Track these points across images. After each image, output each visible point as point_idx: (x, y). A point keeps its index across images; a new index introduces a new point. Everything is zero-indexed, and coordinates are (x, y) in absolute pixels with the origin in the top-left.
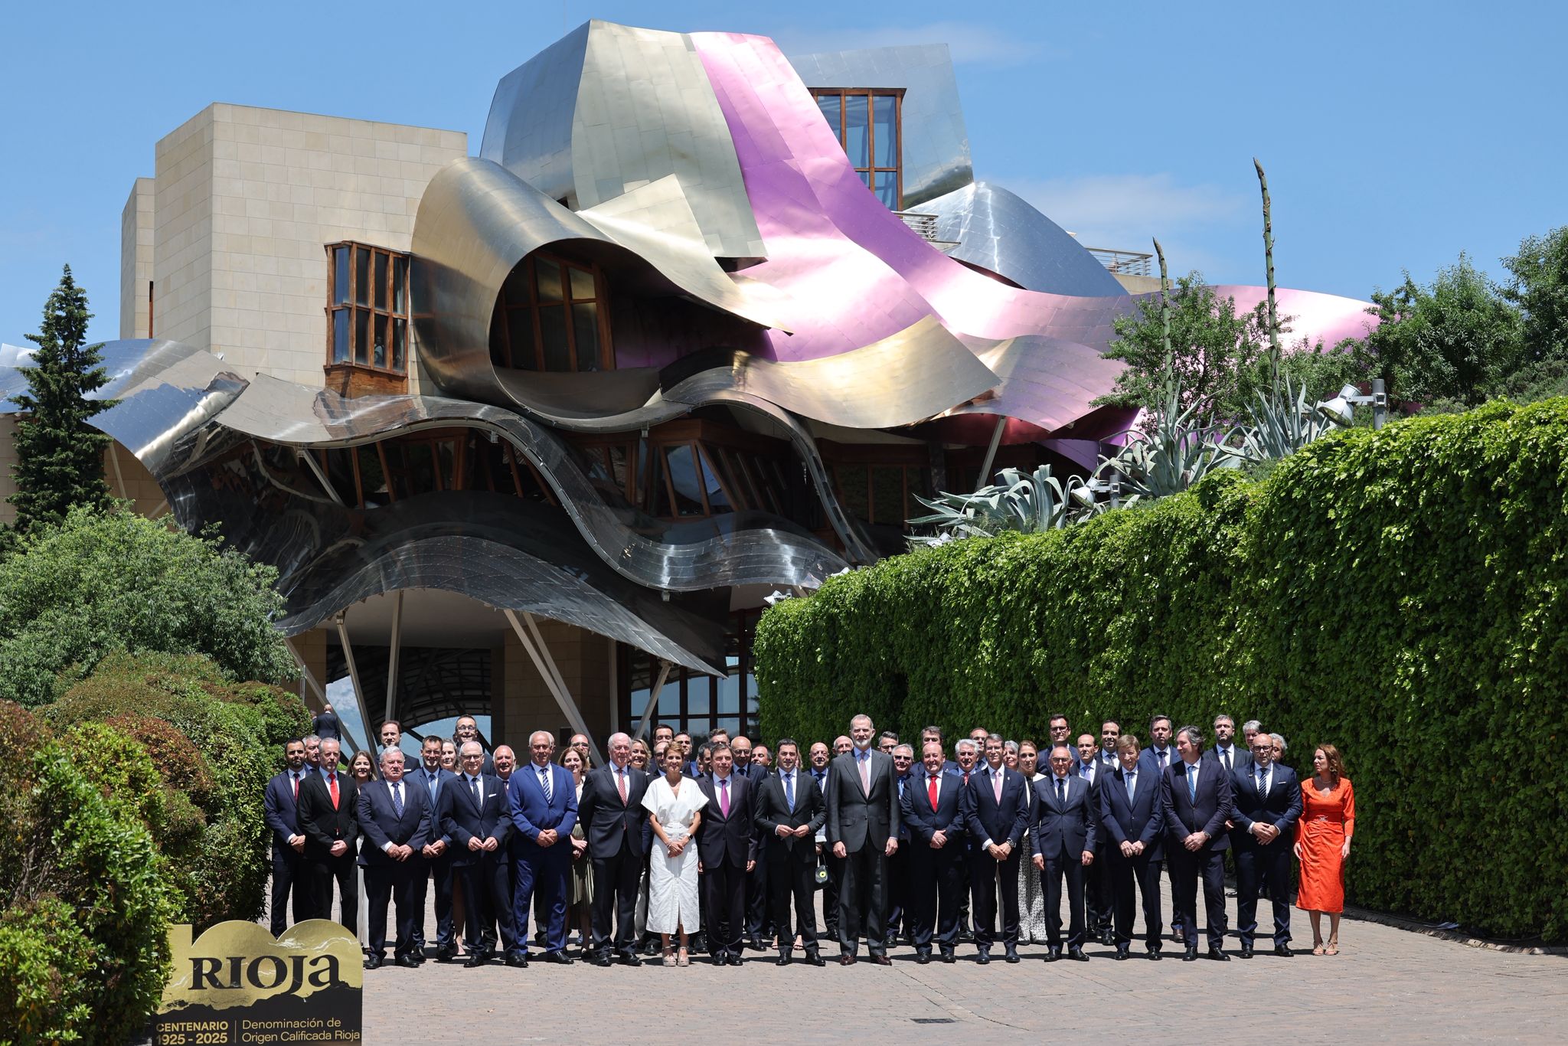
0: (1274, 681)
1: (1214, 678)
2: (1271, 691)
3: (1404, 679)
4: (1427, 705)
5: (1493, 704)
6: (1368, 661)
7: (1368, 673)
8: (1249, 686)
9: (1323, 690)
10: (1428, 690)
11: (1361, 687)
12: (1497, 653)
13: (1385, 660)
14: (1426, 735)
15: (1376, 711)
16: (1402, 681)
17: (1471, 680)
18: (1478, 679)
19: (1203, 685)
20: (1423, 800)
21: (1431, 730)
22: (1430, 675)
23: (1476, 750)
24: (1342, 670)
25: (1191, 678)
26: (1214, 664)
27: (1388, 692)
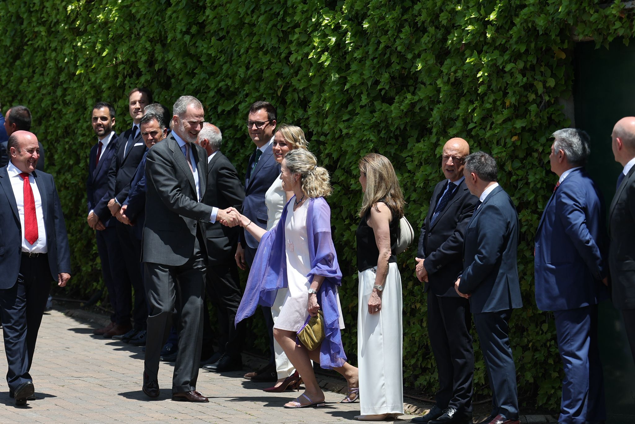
0: (148, 45)
1: (69, 37)
2: (144, 58)
3: (323, 52)
4: (352, 87)
5: (438, 91)
6: (275, 25)
7: (275, 41)
8: (115, 51)
9: (213, 60)
10: (354, 67)
11: (265, 59)
12: (444, 22)
13: (297, 25)
14: (348, 127)
15: (285, 92)
16: (320, 55)
17: (409, 56)
18: (419, 56)
19: (53, 45)
20: (344, 214)
21: (358, 120)
22: (356, 48)
23: (415, 152)
24: (239, 35)
25: (36, 35)
26: (68, 17)
27: (300, 68)
